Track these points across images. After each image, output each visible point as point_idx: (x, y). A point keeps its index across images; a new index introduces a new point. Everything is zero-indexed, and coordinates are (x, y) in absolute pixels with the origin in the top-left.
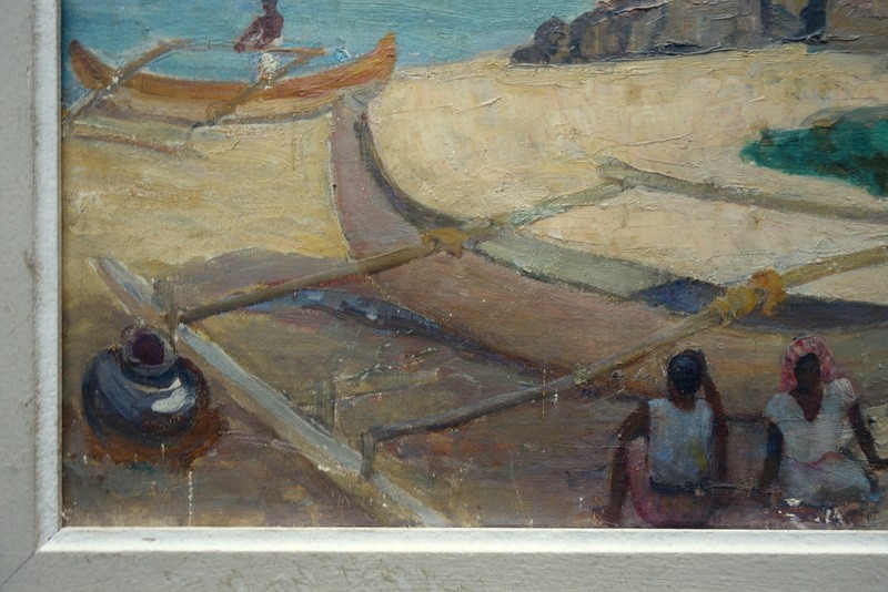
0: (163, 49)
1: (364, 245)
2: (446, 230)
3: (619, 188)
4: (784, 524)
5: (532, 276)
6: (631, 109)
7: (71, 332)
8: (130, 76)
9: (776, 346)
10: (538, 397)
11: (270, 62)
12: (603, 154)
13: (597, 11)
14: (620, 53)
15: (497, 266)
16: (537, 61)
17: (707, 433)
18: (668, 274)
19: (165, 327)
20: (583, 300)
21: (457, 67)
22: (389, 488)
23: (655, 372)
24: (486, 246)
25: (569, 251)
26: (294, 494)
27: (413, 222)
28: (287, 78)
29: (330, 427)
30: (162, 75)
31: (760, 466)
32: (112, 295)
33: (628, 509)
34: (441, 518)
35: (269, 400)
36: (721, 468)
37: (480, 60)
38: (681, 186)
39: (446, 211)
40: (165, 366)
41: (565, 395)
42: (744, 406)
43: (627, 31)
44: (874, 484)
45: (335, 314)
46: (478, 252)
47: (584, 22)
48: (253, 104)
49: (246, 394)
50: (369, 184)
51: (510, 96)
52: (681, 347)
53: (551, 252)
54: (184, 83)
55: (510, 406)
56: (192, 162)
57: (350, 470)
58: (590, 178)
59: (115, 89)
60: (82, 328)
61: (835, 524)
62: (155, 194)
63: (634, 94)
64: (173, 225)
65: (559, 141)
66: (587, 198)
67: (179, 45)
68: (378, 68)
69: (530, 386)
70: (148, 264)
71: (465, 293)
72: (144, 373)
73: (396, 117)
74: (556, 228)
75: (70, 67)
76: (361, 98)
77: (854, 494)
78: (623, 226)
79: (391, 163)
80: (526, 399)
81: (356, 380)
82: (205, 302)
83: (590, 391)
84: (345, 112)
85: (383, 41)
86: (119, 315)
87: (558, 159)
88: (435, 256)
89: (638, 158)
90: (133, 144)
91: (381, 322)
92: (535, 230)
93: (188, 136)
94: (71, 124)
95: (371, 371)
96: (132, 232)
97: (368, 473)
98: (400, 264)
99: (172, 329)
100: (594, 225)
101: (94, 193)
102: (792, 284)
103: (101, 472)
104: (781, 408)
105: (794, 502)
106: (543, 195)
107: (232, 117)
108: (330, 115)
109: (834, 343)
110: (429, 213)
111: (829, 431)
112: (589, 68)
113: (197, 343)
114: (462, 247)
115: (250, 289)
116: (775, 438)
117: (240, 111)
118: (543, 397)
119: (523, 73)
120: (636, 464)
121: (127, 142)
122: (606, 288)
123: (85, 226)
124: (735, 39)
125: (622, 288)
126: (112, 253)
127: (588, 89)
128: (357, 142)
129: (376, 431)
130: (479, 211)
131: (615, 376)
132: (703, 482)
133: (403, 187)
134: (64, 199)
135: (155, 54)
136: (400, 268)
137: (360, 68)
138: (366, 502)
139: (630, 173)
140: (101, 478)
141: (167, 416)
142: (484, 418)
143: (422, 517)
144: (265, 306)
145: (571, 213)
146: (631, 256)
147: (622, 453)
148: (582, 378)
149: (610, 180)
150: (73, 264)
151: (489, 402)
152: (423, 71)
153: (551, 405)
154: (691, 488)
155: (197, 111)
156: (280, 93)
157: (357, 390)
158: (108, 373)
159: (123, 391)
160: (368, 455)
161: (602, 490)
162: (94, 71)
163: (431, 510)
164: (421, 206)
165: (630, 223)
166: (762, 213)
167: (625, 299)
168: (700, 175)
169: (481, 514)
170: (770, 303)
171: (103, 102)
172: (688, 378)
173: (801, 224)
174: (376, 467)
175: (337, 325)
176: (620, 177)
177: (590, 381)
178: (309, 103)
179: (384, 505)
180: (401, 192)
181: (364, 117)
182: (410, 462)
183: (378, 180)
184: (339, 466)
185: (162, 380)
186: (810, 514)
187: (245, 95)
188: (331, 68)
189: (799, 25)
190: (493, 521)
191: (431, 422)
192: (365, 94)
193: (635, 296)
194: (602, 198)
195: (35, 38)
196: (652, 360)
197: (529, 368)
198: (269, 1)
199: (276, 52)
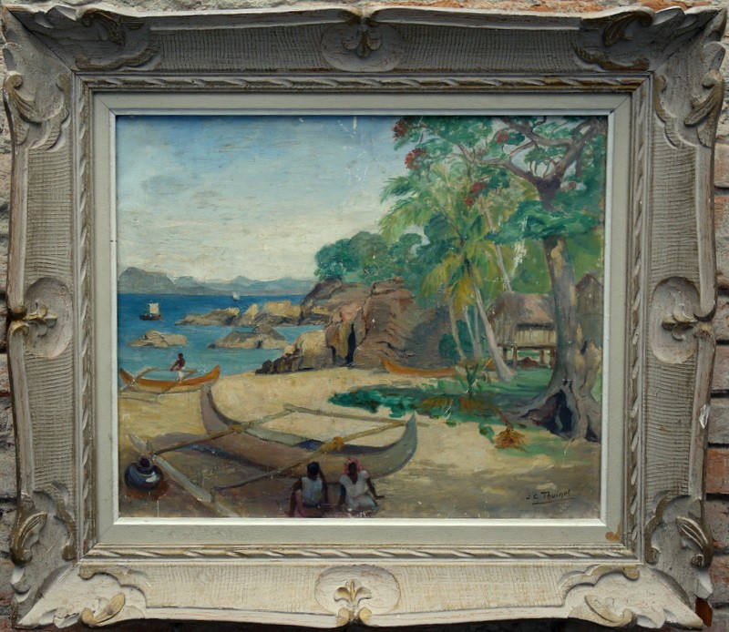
0: (149, 370)
1: (211, 430)
2: (236, 425)
3: (290, 412)
4: (346, 516)
5: (263, 439)
6: (293, 388)
7: (122, 457)
8: (138, 379)
9: (342, 461)
10: (266, 477)
11: (181, 374)
12: (285, 401)
13: (281, 358)
14: (289, 371)
15: (252, 437)
17: (321, 488)
18: (306, 438)
19: (150, 456)
20: (279, 446)
21: (239, 376)
22: (220, 506)
23: (303, 469)
24: (249, 430)
25: (275, 431)
26: (190, 507)
27: (226, 423)
29: (201, 486)
30: (148, 379)
31: (339, 499)
32: (134, 446)
33: (296, 512)
34: (236, 515)
35: (182, 479)
36: (326, 499)
37: (246, 373)
38: (309, 411)
39: (236, 420)
40: (150, 468)
42: (333, 479)
43: (291, 364)
44: (376, 504)
45: (202, 452)
46: (246, 432)
47: (278, 361)
48: (176, 387)
49: (175, 477)
50: (212, 412)
51: (255, 384)
52: (311, 461)
53: (269, 432)
54: (155, 381)
55: (258, 480)
56: (157, 405)
57: (208, 500)
58: (281, 409)
59: (134, 383)
60: (125, 456)
61: (363, 517)
62: (146, 415)
63: (293, 383)
64: (152, 424)
65: (271, 398)
66: (279, 415)
67: (153, 370)
68: (214, 376)
69: (263, 473)
70: (145, 437)
71: (242, 445)
72: (143, 470)
73: (220, 391)
74: (270, 425)
75: (121, 377)
76: (209, 385)
77: (369, 507)
78: (291, 423)
79: (219, 405)
80: (262, 478)
81: (209, 472)
82: (162, 448)
83: (283, 475)
84: (204, 389)
85: (216, 368)
86: (136, 452)
87: (270, 403)
88: (232, 433)
89: (296, 403)
91: (216, 454)
92: (264, 425)
93: (156, 397)
94: (121, 394)
95: (214, 469)
96: (139, 427)
97: (213, 501)
98: (221, 436)
99: (152, 456)
100: (282, 424)
101: (127, 415)
102: (346, 441)
103: (130, 500)
104: (345, 480)
105: (350, 510)
106: (265, 414)
107: (170, 391)
108: (199, 391)
109: (360, 459)
110: (231, 420)
111: (361, 487)
112: (279, 376)
113: (160, 461)
114: (241, 431)
115: (176, 444)
116: (343, 490)
117: (172, 390)
118: (268, 477)
119: (259, 377)
120: (298, 498)
121: (138, 399)
122: (287, 443)
123: (125, 425)
124: (324, 366)
125: (292, 442)
126: (134, 433)
127: (279, 380)
128: (208, 399)
129: (215, 488)
130: (246, 419)
131: (290, 470)
132: (320, 503)
133: (222, 412)
134: (119, 417)
135: (146, 372)
137: (209, 376)
138: (212, 510)
139: (293, 407)
140: (130, 502)
141: (150, 483)
142: (249, 484)
143: (230, 514)
144: (180, 449)
145: (275, 420)
146: (296, 433)
147: (294, 494)
148: (280, 471)
149: (287, 410)
150: (122, 437)
151: (250, 479)
152: (228, 377)
153: (270, 479)
154: (316, 506)
155: (159, 390)
156: (184, 384)
157: (209, 475)
158: (132, 470)
159: (137, 476)
160: (213, 495)
161: (287, 506)
162: (127, 378)
163: (233, 512)
164: (228, 418)
165: (293, 423)
166: (335, 419)
167: (293, 446)
168: (315, 407)
169: (249, 513)
170: (339, 448)
171: (130, 387)
172: (314, 470)
173: (348, 422)
174: (215, 499)
175: (203, 455)
176: (290, 408)
177: (282, 472)
178: (193, 387)
179: (218, 511)
180: (222, 414)
181: (210, 391)
182: (227, 497)
183: (215, 410)
184: (204, 499)
185: (150, 472)
186: (355, 514)
187: (174, 384)
188: (200, 376)
189: (344, 361)
191: (232, 485)
193: (296, 445)
194: (284, 415)
195: (111, 370)
196: (303, 465)
197: (263, 468)
198: (181, 355)
199: (183, 371)
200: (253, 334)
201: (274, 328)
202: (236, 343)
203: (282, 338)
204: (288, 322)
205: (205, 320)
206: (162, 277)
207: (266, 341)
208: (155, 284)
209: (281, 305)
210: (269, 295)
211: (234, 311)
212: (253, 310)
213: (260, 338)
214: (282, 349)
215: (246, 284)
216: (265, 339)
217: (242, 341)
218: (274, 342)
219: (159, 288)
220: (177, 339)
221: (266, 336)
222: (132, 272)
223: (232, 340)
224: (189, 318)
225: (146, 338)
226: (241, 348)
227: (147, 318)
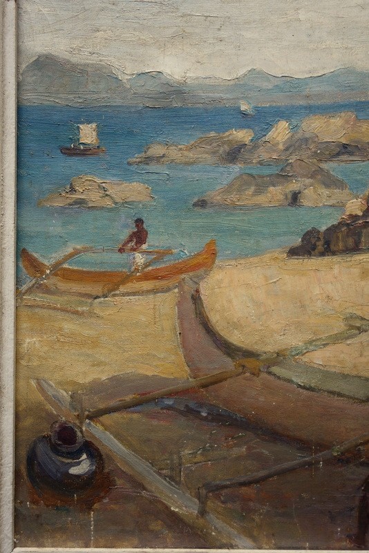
0: (77, 252)
1: (199, 369)
2: (249, 359)
3: (357, 332)
5: (304, 388)
6: (363, 283)
7: (21, 425)
8: (57, 269)
10: (310, 464)
11: (140, 259)
12: (347, 311)
13: (340, 223)
14: (355, 249)
15: (282, 382)
16: (303, 255)
19: (77, 422)
20: (337, 402)
21: (255, 260)
22: (216, 523)
24: (275, 369)
25: (327, 371)
26: (156, 526)
27: (229, 355)
28: (150, 268)
29: (178, 483)
30: (76, 268)
32: (45, 402)
34: (249, 542)
35: (141, 467)
37: (268, 255)
39: (249, 348)
40: (77, 446)
41: (327, 462)
43: (359, 235)
45: (181, 413)
46: (270, 373)
47: (333, 230)
48: (130, 284)
49: (127, 463)
50: (201, 332)
51: (287, 277)
53: (316, 372)
54: (88, 273)
55: (291, 470)
56: (93, 320)
57: (191, 510)
58: (339, 326)
59: (48, 277)
60: (27, 422)
62: (71, 340)
63: (365, 274)
64: (82, 358)
65: (319, 304)
66: (337, 339)
67: (85, 250)
68: (206, 260)
69: (305, 457)
70: (67, 383)
71: (262, 399)
72: (64, 450)
73: (217, 290)
74: (318, 357)
75: (21, 265)
76: (195, 280)
78: (361, 356)
79: (215, 318)
80: (302, 465)
81: (194, 454)
82: (102, 406)
83: (343, 460)
84: (186, 288)
85: (208, 245)
86: (49, 414)
87: (318, 314)
88: (243, 376)
90: (58, 309)
91: (210, 418)
92: (305, 359)
93: (91, 304)
94: (21, 299)
95: (204, 448)
96: (57, 363)
97: (203, 513)
98: (221, 381)
99: (81, 423)
100: (342, 355)
101: (34, 339)
103: (37, 512)
106: (310, 337)
107: (118, 292)
108: (176, 290)
110: (238, 349)
112: (336, 259)
113: (97, 431)
114: (260, 370)
115: (129, 398)
117: (122, 289)
118: (313, 464)
119: (295, 262)
121: (55, 309)
122: (351, 394)
123: (29, 360)
125: (362, 394)
126: (46, 376)
127: (336, 270)
128: (193, 307)
129: (207, 486)
130: (270, 348)
131: (359, 450)
133: (222, 333)
134: (17, 344)
135: (71, 255)
136: (221, 384)
137: (195, 261)
138: (202, 532)
139: (364, 322)
140: (38, 516)
141: (78, 476)
142: (275, 478)
143: (237, 541)
144: (139, 408)
145: (327, 348)
146: (366, 374)
147: (365, 499)
148: (337, 452)
149: (352, 327)
150: (22, 383)
151: (278, 467)
152: (233, 262)
153: (318, 469)
155: (96, 289)
156: (147, 277)
157: (195, 460)
158: (42, 449)
159: (52, 461)
160: (203, 501)
161: (353, 523)
162: (35, 267)
163: (242, 537)
164: (233, 345)
165: (365, 354)
167: (363, 401)
169: (275, 540)
171: (41, 285)
174: (207, 509)
175: (183, 420)
176: (358, 325)
177: (343, 453)
178: (163, 283)
179: (213, 533)
180: (221, 337)
181: (197, 291)
182: (229, 505)
183: (206, 330)
184: (184, 508)
185: (75, 455)
187: (126, 279)
188: (177, 262)
190: (283, 544)
191: (242, 480)
192: (198, 277)
194: (347, 338)
197: (303, 445)
198: (139, 222)
199: (143, 252)
200: (283, 177)
201: (324, 166)
202: (248, 197)
203: (338, 184)
204: (351, 154)
205: (186, 153)
206: (105, 75)
207: (308, 192)
208: (91, 87)
209: (337, 121)
210: (311, 102)
211: (243, 135)
212: (280, 132)
213: (294, 186)
214: (341, 206)
215: (266, 85)
216: (306, 187)
217: (258, 192)
218: (325, 192)
219: (98, 94)
220: (134, 190)
221: (308, 181)
222: (45, 64)
223: (240, 191)
224: (156, 150)
225: (73, 190)
226: (258, 206)
227: (76, 151)
